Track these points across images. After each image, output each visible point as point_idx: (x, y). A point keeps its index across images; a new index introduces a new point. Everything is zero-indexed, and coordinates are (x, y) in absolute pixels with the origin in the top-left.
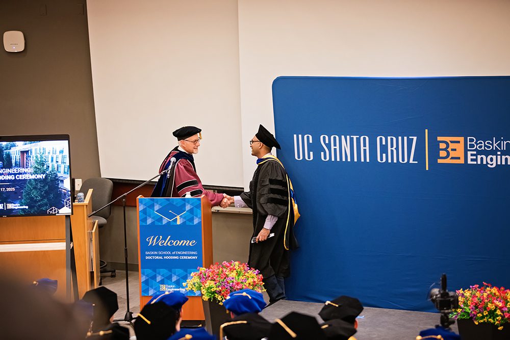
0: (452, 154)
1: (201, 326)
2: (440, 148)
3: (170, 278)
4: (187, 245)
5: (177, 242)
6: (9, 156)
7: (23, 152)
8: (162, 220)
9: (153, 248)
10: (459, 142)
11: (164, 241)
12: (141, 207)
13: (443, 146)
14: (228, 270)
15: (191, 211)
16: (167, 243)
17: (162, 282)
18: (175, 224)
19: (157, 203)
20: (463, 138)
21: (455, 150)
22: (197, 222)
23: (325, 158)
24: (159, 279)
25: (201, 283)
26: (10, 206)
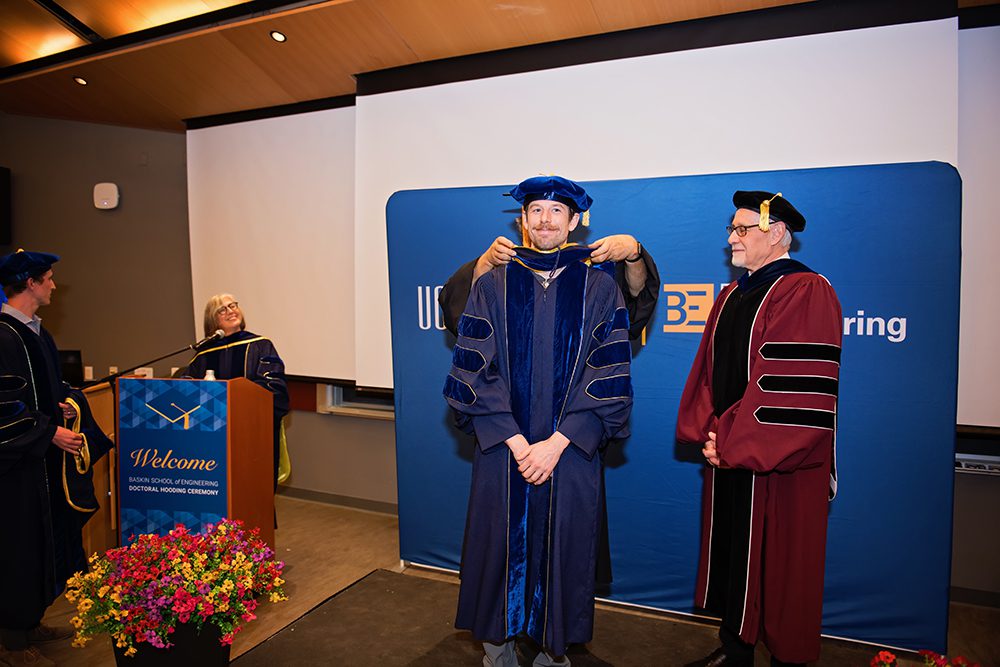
0: (691, 316)
2: (669, 304)
4: (200, 468)
5: (183, 462)
8: (158, 420)
9: (141, 472)
10: (704, 293)
11: (161, 459)
12: (123, 395)
13: (673, 301)
15: (210, 405)
18: (181, 428)
19: (151, 387)
20: (712, 285)
21: (697, 308)
22: (219, 427)
24: (151, 527)
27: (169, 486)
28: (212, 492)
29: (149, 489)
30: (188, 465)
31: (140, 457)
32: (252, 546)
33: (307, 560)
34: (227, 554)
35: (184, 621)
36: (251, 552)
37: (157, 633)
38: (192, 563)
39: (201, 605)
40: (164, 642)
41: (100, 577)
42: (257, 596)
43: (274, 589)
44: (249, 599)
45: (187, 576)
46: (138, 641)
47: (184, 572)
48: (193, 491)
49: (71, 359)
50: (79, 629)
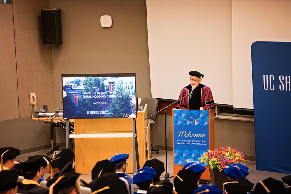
1: (207, 183)
3: (190, 155)
4: (200, 137)
5: (195, 135)
6: (103, 85)
7: (110, 83)
8: (186, 122)
9: (181, 138)
11: (187, 134)
12: (175, 115)
14: (224, 152)
15: (203, 118)
16: (189, 135)
17: (186, 157)
18: (194, 125)
19: (184, 112)
22: (206, 124)
23: (282, 89)
24: (184, 155)
25: (209, 158)
26: (103, 112)
28: (204, 144)
29: (184, 143)
48: (198, 144)
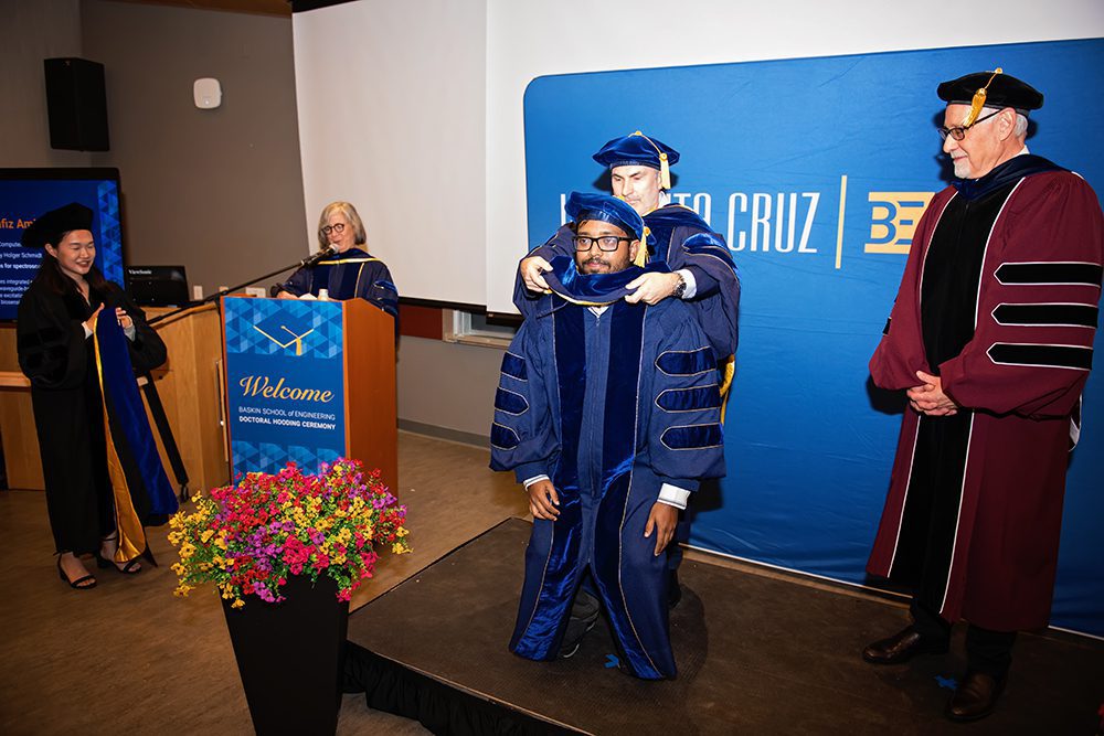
0: (902, 232)
2: (874, 218)
5: (297, 392)
9: (251, 401)
10: (920, 204)
11: (272, 389)
12: (228, 316)
13: (880, 213)
15: (324, 329)
16: (279, 393)
18: (292, 354)
19: (259, 307)
20: (932, 194)
21: (909, 222)
24: (264, 462)
27: (282, 418)
28: (329, 426)
29: (261, 420)
30: (302, 395)
31: (250, 385)
32: (370, 490)
33: (433, 502)
34: (344, 500)
35: (296, 573)
36: (371, 498)
37: (266, 585)
38: (304, 507)
39: (314, 556)
40: (275, 595)
41: (204, 518)
42: (379, 547)
43: (397, 539)
44: (368, 551)
45: (299, 522)
46: (246, 592)
47: (296, 517)
48: (308, 424)
49: (176, 275)
50: (182, 577)
